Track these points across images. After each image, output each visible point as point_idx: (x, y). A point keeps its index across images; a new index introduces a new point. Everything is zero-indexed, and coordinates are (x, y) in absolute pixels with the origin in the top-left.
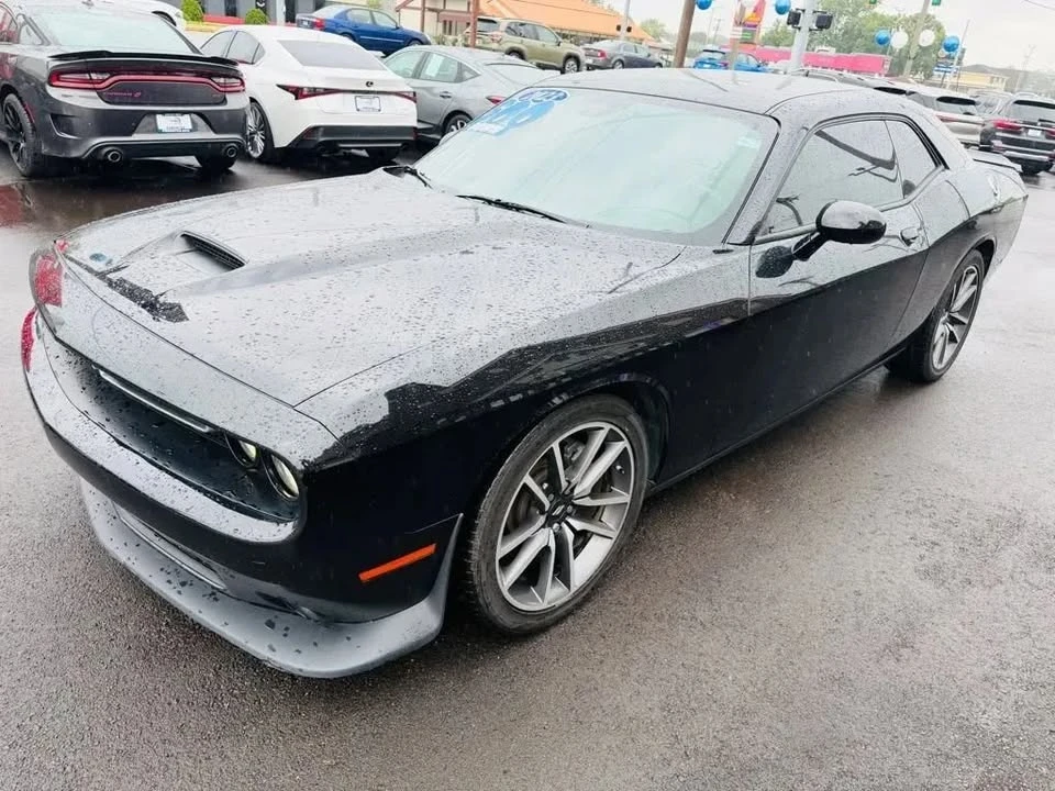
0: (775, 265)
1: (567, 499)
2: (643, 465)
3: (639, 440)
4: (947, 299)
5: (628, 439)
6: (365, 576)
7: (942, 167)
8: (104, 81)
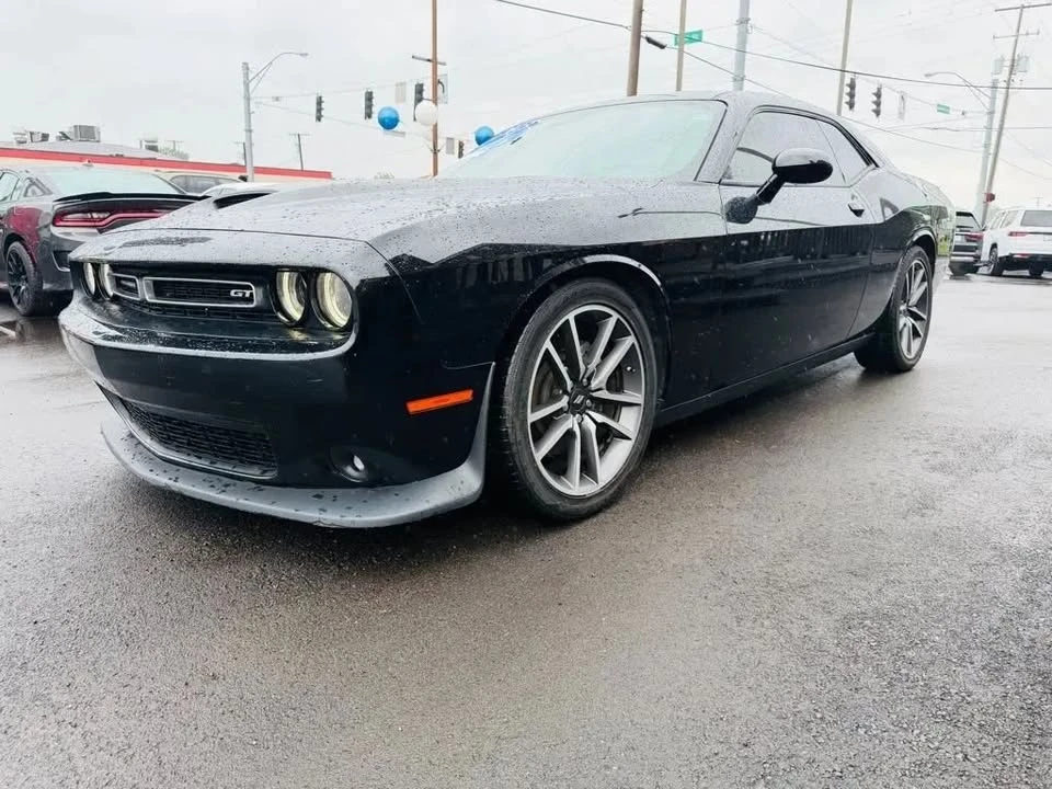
0: (741, 211)
1: (585, 390)
2: (651, 366)
3: (645, 338)
4: (901, 292)
5: (635, 335)
6: (415, 407)
7: (873, 166)
8: (104, 219)
